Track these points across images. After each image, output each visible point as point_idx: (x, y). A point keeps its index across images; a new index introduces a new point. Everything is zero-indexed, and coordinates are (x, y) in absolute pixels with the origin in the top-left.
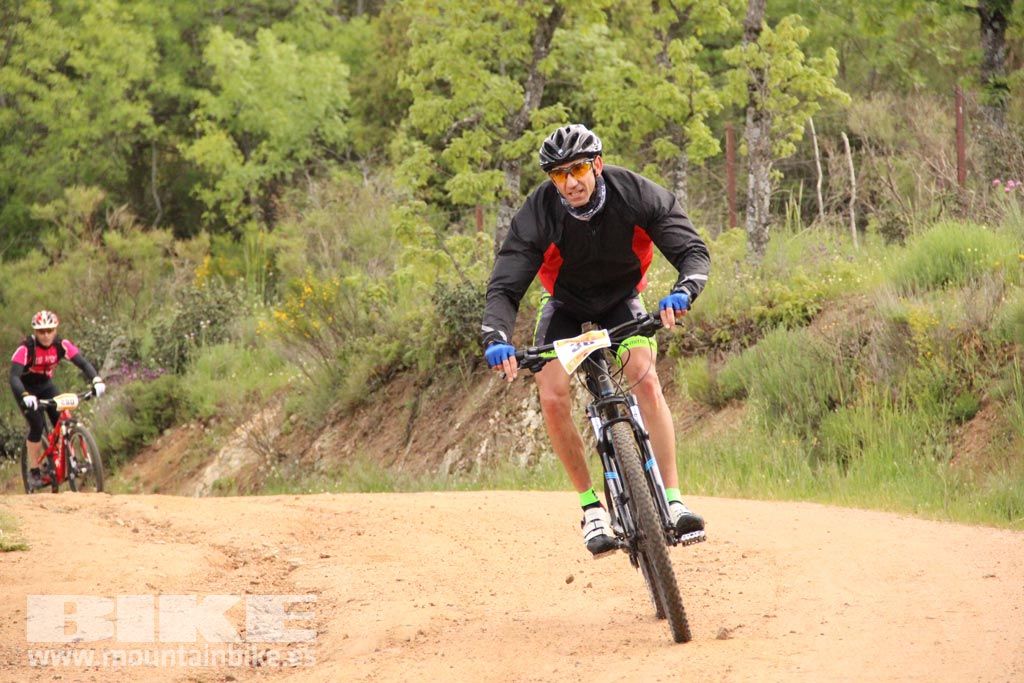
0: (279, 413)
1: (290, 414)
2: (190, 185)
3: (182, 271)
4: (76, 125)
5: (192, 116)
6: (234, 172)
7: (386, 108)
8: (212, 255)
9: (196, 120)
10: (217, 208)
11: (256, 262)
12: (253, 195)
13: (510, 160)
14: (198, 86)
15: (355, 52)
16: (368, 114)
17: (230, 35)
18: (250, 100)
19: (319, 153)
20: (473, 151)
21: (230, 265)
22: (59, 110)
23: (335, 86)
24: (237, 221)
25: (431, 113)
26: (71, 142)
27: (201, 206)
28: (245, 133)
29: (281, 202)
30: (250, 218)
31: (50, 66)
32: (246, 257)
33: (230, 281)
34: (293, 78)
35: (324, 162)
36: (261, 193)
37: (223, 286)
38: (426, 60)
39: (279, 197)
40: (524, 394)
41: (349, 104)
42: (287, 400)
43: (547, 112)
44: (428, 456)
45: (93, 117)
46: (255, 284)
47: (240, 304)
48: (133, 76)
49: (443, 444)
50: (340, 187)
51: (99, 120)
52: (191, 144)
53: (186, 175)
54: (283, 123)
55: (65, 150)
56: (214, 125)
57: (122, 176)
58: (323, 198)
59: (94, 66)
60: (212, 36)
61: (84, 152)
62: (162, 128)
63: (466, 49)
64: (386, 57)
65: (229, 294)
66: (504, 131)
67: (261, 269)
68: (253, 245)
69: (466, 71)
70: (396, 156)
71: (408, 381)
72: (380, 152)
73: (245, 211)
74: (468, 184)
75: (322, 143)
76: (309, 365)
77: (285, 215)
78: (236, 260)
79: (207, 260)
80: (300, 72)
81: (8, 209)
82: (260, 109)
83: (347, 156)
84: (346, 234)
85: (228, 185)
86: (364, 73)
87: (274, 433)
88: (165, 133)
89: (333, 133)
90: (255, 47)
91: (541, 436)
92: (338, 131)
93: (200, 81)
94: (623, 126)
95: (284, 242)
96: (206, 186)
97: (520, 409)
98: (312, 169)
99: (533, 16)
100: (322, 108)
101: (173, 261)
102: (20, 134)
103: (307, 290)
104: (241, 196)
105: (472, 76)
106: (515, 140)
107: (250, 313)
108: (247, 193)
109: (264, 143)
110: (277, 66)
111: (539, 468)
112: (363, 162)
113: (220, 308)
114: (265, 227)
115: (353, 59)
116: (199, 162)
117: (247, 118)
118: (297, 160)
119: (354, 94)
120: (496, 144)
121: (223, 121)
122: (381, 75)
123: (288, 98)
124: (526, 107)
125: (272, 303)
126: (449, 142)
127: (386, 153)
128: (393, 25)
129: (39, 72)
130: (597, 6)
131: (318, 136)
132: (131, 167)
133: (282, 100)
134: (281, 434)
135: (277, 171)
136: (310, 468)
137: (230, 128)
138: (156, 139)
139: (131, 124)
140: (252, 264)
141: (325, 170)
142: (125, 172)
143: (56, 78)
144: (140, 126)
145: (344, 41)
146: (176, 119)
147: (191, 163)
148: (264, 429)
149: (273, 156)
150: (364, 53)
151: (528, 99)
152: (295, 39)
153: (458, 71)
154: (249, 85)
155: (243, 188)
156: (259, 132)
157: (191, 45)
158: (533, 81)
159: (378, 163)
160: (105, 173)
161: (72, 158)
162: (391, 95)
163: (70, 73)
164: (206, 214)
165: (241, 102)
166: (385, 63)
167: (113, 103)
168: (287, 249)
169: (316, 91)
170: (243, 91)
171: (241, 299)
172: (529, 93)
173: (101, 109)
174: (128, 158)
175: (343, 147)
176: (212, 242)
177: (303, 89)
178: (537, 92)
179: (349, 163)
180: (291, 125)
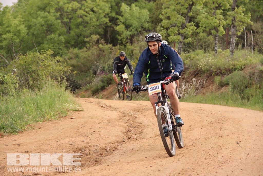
2: (116, 35)
3: (114, 53)
4: (94, 22)
5: (117, 21)
6: (125, 33)
7: (156, 21)
8: (120, 50)
9: (118, 22)
10: (121, 40)
11: (128, 52)
12: (128, 38)
13: (182, 34)
14: (118, 15)
15: (150, 9)
16: (152, 22)
17: (126, 5)
18: (129, 18)
19: (142, 29)
20: (174, 31)
22: (91, 19)
23: (146, 16)
24: (125, 43)
25: (166, 23)
26: (93, 25)
27: (118, 40)
28: (127, 25)
29: (134, 40)
30: (127, 42)
31: (90, 10)
32: (127, 51)
34: (138, 14)
36: (130, 37)
38: (166, 12)
39: (134, 38)
40: (182, 82)
41: (149, 20)
43: (189, 24)
45: (97, 20)
46: (128, 56)
48: (106, 13)
51: (99, 21)
52: (116, 27)
53: (115, 33)
54: (135, 23)
55: (92, 27)
56: (121, 23)
57: (103, 33)
58: (143, 39)
59: (98, 10)
60: (122, 5)
61: (95, 28)
62: (111, 23)
63: (174, 10)
64: (156, 10)
66: (181, 27)
67: (129, 53)
68: (128, 48)
69: (173, 15)
70: (158, 31)
72: (155, 30)
74: (173, 38)
75: (143, 28)
77: (135, 42)
79: (119, 51)
80: (139, 13)
81: (80, 39)
82: (131, 20)
85: (123, 36)
86: (152, 13)
88: (111, 24)
89: (145, 26)
90: (131, 7)
91: (185, 91)
92: (146, 25)
93: (119, 14)
94: (205, 28)
95: (135, 48)
96: (119, 35)
97: (181, 85)
98: (141, 33)
99: (188, 4)
100: (143, 20)
101: (112, 51)
102: (83, 23)
104: (126, 38)
105: (175, 16)
106: (183, 29)
108: (127, 37)
109: (131, 27)
110: (135, 11)
111: (185, 97)
114: (131, 45)
115: (150, 10)
116: (118, 30)
117: (128, 22)
118: (138, 31)
119: (150, 18)
120: (179, 30)
121: (123, 22)
122: (155, 14)
123: (137, 18)
124: (186, 23)
125: (132, 60)
126: (169, 29)
127: (156, 30)
128: (159, 4)
129: (87, 11)
131: (142, 26)
132: (104, 31)
133: (135, 19)
135: (134, 33)
137: (124, 24)
138: (110, 26)
139: (105, 22)
141: (143, 33)
142: (103, 32)
143: (91, 12)
144: (107, 23)
145: (148, 7)
146: (113, 21)
147: (116, 30)
149: (133, 30)
150: (152, 9)
151: (186, 21)
152: (139, 6)
153: (172, 15)
154: (129, 15)
155: (126, 36)
156: (130, 25)
157: (117, 6)
158: (187, 17)
160: (99, 32)
161: (93, 29)
162: (157, 18)
163: (93, 11)
164: (119, 41)
165: (127, 19)
166: (156, 11)
167: (102, 18)
168: (135, 50)
169: (142, 17)
170: (127, 16)
172: (186, 20)
173: (99, 19)
174: (104, 29)
175: (147, 28)
176: (120, 47)
177: (140, 16)
178: (188, 19)
179: (148, 32)
180: (137, 24)
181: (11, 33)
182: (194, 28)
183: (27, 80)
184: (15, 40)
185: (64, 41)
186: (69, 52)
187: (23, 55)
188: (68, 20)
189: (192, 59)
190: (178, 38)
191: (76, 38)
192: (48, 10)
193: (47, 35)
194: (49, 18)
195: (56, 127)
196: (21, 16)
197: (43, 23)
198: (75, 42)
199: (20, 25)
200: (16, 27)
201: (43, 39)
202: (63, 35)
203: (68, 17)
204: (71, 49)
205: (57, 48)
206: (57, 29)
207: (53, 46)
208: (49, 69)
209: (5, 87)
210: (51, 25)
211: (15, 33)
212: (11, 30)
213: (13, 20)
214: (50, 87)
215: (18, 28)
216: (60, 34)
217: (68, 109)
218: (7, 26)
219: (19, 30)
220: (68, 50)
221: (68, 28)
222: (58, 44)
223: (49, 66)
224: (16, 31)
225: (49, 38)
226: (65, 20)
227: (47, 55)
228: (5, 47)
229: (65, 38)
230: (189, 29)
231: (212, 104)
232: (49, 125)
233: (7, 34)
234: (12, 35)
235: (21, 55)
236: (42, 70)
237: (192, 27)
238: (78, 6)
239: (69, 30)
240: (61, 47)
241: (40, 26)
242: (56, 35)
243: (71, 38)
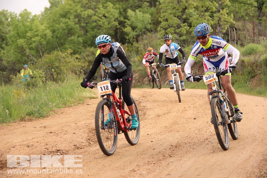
0: (138, 74)
1: (140, 74)
2: (124, 35)
4: (106, 26)
5: (125, 24)
6: (132, 33)
7: (157, 23)
8: (128, 47)
9: (125, 25)
10: (129, 39)
11: (135, 48)
12: (135, 37)
13: (177, 33)
15: (152, 13)
16: (154, 24)
17: (131, 11)
18: (135, 21)
19: (146, 30)
20: (171, 31)
21: (131, 49)
22: (103, 23)
23: (148, 19)
25: (164, 25)
26: (105, 28)
27: (126, 39)
28: (133, 27)
30: (134, 41)
31: (102, 16)
32: (133, 48)
33: (131, 52)
34: (141, 18)
35: (146, 32)
36: (136, 37)
37: (130, 53)
38: (164, 15)
39: (139, 38)
41: (151, 22)
42: (140, 72)
43: (184, 24)
44: (163, 82)
45: (109, 24)
47: (132, 56)
48: (115, 17)
49: (166, 80)
50: (149, 36)
51: (110, 25)
52: (124, 28)
53: (123, 34)
54: (140, 25)
55: (104, 30)
56: (128, 26)
57: (113, 34)
58: (146, 38)
59: (109, 16)
60: (128, 11)
61: (107, 30)
62: (120, 26)
63: (170, 13)
64: (157, 14)
65: (130, 54)
66: (177, 28)
67: (136, 50)
68: (134, 45)
69: (170, 18)
70: (158, 31)
71: (160, 69)
73: (133, 40)
75: (146, 29)
76: (143, 66)
77: (140, 41)
78: (132, 48)
79: (127, 48)
80: (143, 17)
82: (136, 23)
83: (150, 31)
84: (150, 45)
85: (131, 35)
86: (153, 17)
87: (138, 77)
88: (121, 27)
89: (148, 27)
90: (135, 13)
92: (149, 27)
93: (126, 18)
95: (140, 46)
96: (127, 36)
98: (144, 33)
99: (182, 8)
100: (146, 23)
102: (97, 27)
103: (144, 54)
104: (133, 37)
105: (172, 18)
107: (134, 57)
108: (134, 37)
109: (137, 29)
110: (139, 15)
112: (153, 32)
113: (129, 56)
114: (136, 43)
115: (151, 14)
116: (126, 32)
117: (134, 24)
118: (142, 32)
119: (152, 20)
120: (175, 30)
121: (130, 25)
122: (156, 18)
123: (141, 21)
124: (180, 24)
125: (138, 56)
126: (167, 29)
128: (159, 9)
129: (100, 16)
130: (193, 7)
131: (146, 27)
133: (140, 21)
134: (139, 78)
135: (139, 33)
136: (144, 83)
138: (119, 28)
139: (115, 25)
140: (134, 49)
141: (146, 33)
143: (103, 18)
144: (116, 26)
145: (150, 11)
146: (122, 24)
147: (125, 32)
148: (136, 77)
149: (138, 31)
150: (153, 13)
151: (181, 22)
152: (142, 11)
153: (169, 18)
154: (135, 19)
156: (136, 27)
157: (125, 12)
158: (182, 19)
159: (155, 32)
160: (111, 33)
161: (105, 31)
162: (158, 21)
163: (105, 17)
164: (127, 40)
165: (133, 22)
166: (157, 15)
167: (112, 22)
168: (140, 47)
169: (145, 20)
170: (133, 20)
171: (132, 55)
173: (110, 23)
174: (114, 31)
175: (150, 29)
176: (128, 45)
177: (143, 20)
178: (182, 21)
179: (151, 32)
180: (141, 26)
181: (39, 37)
182: (187, 28)
183: (52, 74)
184: (43, 42)
185: (82, 42)
186: (86, 51)
187: (48, 54)
188: (85, 25)
189: (187, 53)
190: (175, 37)
191: (92, 39)
192: (69, 17)
193: (68, 38)
194: (69, 23)
195: (75, 112)
196: (47, 23)
197: (65, 27)
198: (91, 42)
199: (46, 30)
200: (43, 32)
201: (65, 40)
202: (81, 37)
203: (85, 22)
204: (88, 47)
205: (77, 47)
206: (77, 32)
207: (74, 46)
208: (69, 65)
209: (35, 81)
210: (71, 29)
211: (42, 36)
212: (39, 34)
213: (40, 26)
214: (71, 80)
215: (45, 32)
216: (79, 36)
217: (86, 97)
218: (35, 31)
219: (45, 34)
220: (85, 49)
221: (85, 31)
222: (77, 44)
223: (69, 62)
224: (43, 34)
225: (70, 40)
226: (83, 24)
227: (67, 53)
228: (35, 48)
229: (82, 39)
230: (183, 29)
231: (204, 89)
232: (70, 110)
233: (36, 37)
234: (40, 38)
235: (46, 54)
236: (64, 66)
237: (185, 27)
238: (92, 13)
239: (86, 32)
240: (80, 47)
241: (62, 30)
242: (75, 37)
243: (88, 39)
